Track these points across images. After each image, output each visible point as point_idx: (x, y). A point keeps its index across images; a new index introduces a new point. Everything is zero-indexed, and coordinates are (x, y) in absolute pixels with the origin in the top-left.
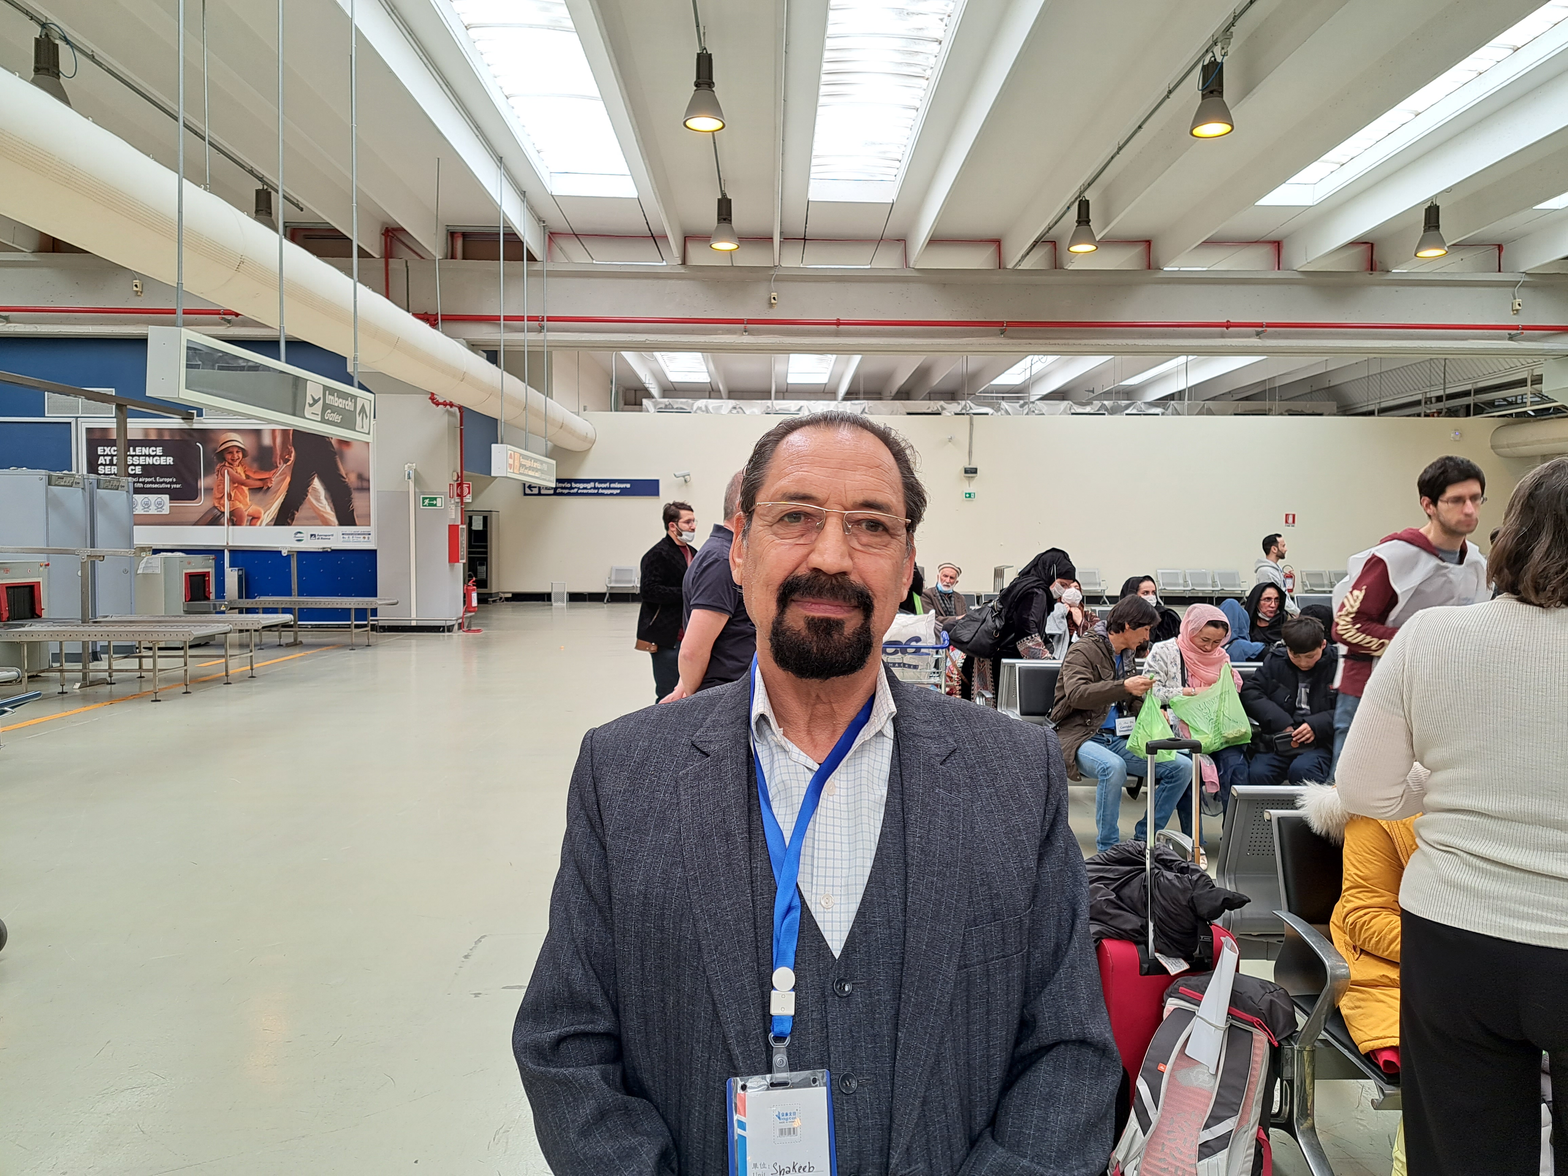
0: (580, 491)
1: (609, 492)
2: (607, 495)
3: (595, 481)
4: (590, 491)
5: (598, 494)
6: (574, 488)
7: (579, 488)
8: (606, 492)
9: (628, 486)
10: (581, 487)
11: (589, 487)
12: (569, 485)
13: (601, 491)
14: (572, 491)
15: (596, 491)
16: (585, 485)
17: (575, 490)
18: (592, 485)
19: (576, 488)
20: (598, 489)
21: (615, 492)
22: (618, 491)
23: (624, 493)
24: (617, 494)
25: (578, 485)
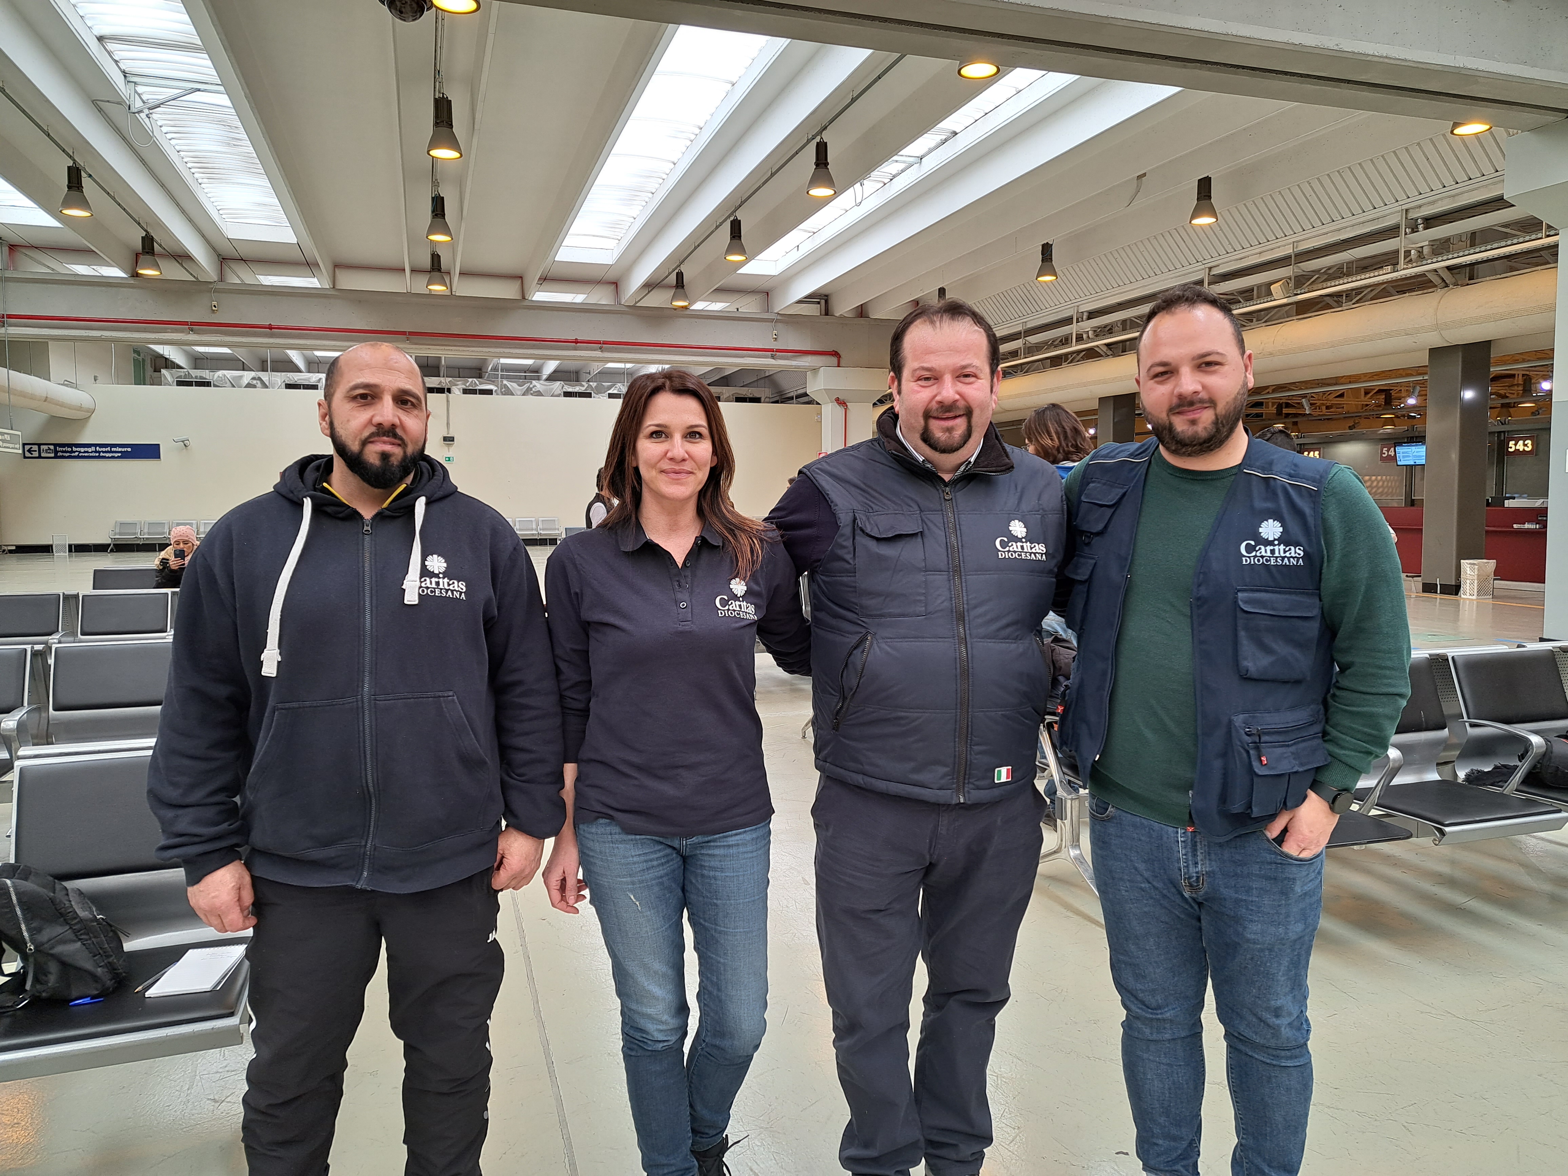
0: (80, 455)
1: (110, 455)
2: (108, 457)
3: (96, 445)
4: (91, 454)
5: (99, 457)
6: (75, 452)
7: (80, 452)
8: (107, 455)
9: (129, 449)
10: (83, 451)
11: (90, 451)
12: (70, 449)
13: (102, 454)
14: (73, 454)
15: (97, 454)
16: (86, 449)
17: (77, 454)
18: (93, 449)
19: (77, 451)
20: (99, 452)
21: (116, 455)
22: (120, 454)
23: (125, 456)
24: (118, 457)
25: (78, 449)
